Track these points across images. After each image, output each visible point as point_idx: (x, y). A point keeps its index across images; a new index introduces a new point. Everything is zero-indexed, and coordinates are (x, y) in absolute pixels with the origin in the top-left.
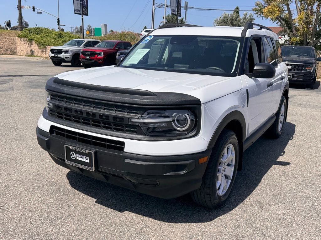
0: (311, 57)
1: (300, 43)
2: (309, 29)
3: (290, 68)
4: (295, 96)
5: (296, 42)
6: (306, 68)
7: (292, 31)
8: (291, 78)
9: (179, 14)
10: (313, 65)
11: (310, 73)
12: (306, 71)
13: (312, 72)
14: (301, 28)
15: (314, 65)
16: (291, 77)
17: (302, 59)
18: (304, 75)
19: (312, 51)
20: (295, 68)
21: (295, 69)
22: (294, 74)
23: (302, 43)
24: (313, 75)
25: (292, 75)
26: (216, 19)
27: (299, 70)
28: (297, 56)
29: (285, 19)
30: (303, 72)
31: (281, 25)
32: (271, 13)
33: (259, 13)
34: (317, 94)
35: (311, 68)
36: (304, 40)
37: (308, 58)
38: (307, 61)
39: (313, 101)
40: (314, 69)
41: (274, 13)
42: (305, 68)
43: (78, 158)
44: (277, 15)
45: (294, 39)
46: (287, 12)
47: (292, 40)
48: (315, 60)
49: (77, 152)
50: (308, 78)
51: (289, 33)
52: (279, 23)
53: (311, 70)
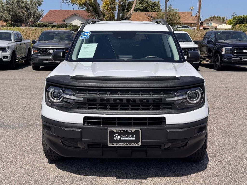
43: (121, 139)
49: (120, 134)
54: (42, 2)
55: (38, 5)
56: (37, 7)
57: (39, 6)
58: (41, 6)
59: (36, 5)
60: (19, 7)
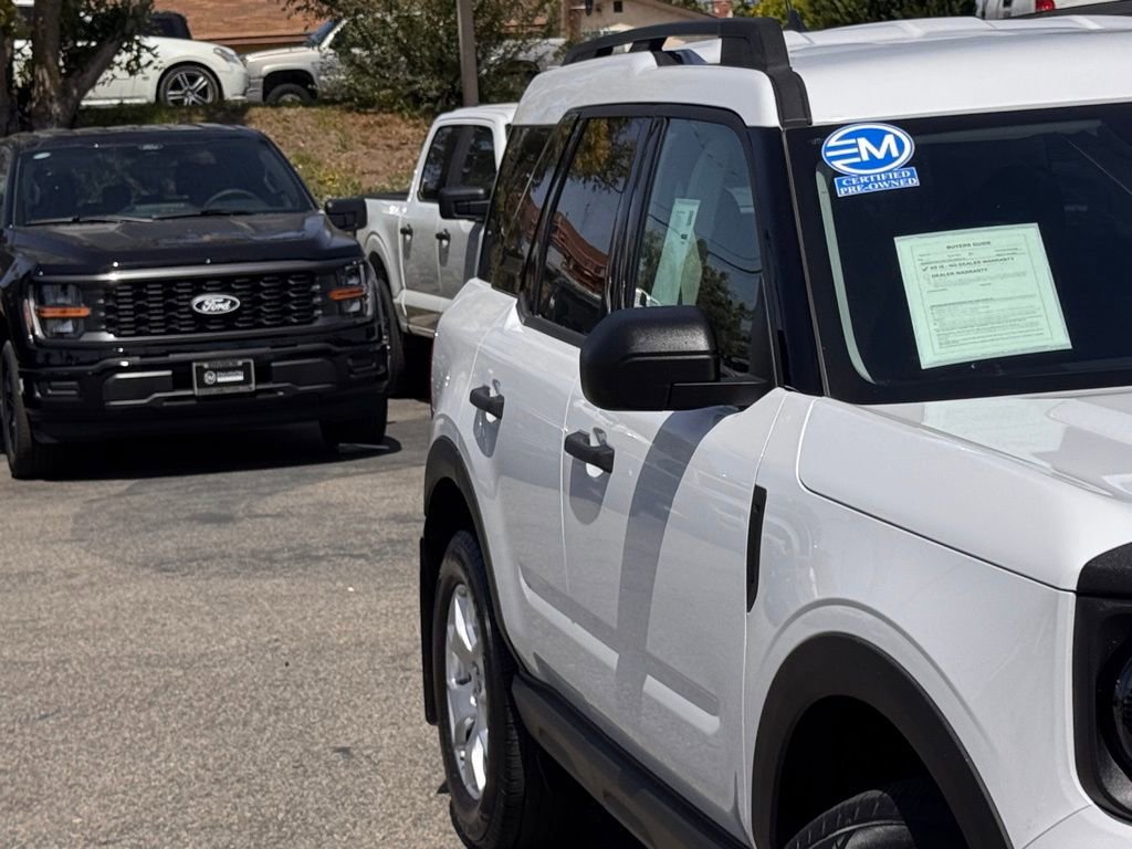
3: (226, 307)
6: (336, 295)
8: (253, 386)
11: (364, 325)
12: (336, 320)
13: (373, 318)
16: (247, 381)
18: (335, 348)
20: (261, 301)
21: (261, 314)
22: (267, 350)
24: (380, 337)
25: (255, 358)
27: (288, 311)
30: (317, 324)
42: (324, 293)
53: (364, 306)
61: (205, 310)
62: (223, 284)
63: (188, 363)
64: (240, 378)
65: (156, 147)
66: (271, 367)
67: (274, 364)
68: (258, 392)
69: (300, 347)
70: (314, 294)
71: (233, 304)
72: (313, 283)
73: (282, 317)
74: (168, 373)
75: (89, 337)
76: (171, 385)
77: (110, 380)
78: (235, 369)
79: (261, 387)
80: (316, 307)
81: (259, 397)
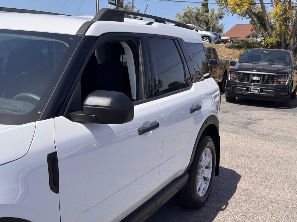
0: (287, 64)
1: (276, 45)
2: (288, 28)
3: (257, 79)
4: (260, 120)
5: (272, 43)
6: (279, 80)
7: (266, 29)
8: (259, 93)
9: (121, 3)
10: (288, 76)
11: (284, 86)
12: (278, 84)
13: (287, 85)
14: (277, 26)
15: (290, 75)
16: (258, 92)
17: (273, 67)
18: (276, 89)
19: (287, 56)
20: (264, 79)
21: (264, 81)
22: (263, 87)
23: (279, 45)
24: (288, 89)
25: (260, 88)
26: (177, 13)
27: (269, 82)
28: (269, 62)
29: (258, 13)
30: (274, 84)
31: (252, 22)
32: (238, 5)
33: (224, 6)
34: (293, 117)
35: (285, 80)
36: (282, 41)
37: (282, 66)
38: (279, 70)
39: (283, 129)
40: (290, 80)
41: (243, 5)
42: (277, 79)
44: (246, 7)
45: (270, 40)
46: (259, 6)
47: (267, 41)
48: (292, 68)
50: (281, 94)
51: (262, 32)
52: (250, 19)
53: (286, 83)
54: (224, 15)
55: (218, 19)
56: (218, 20)
57: (220, 20)
58: (222, 19)
59: (217, 18)
60: (197, 20)
61: (254, 79)
62: (259, 75)
63: (249, 87)
64: (257, 91)
65: (267, 52)
66: (263, 90)
67: (264, 90)
68: (260, 94)
69: (270, 88)
70: (275, 79)
71: (259, 79)
72: (275, 77)
73: (268, 82)
74: (245, 88)
75: (235, 81)
76: (245, 90)
77: (236, 88)
78: (256, 90)
79: (260, 93)
80: (275, 82)
81: (260, 95)
